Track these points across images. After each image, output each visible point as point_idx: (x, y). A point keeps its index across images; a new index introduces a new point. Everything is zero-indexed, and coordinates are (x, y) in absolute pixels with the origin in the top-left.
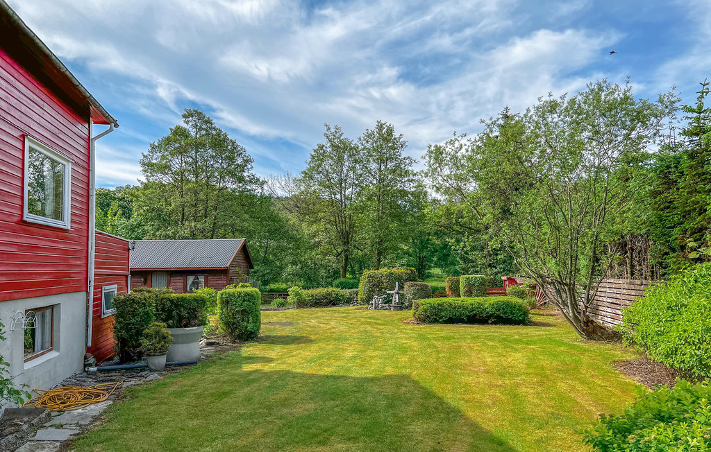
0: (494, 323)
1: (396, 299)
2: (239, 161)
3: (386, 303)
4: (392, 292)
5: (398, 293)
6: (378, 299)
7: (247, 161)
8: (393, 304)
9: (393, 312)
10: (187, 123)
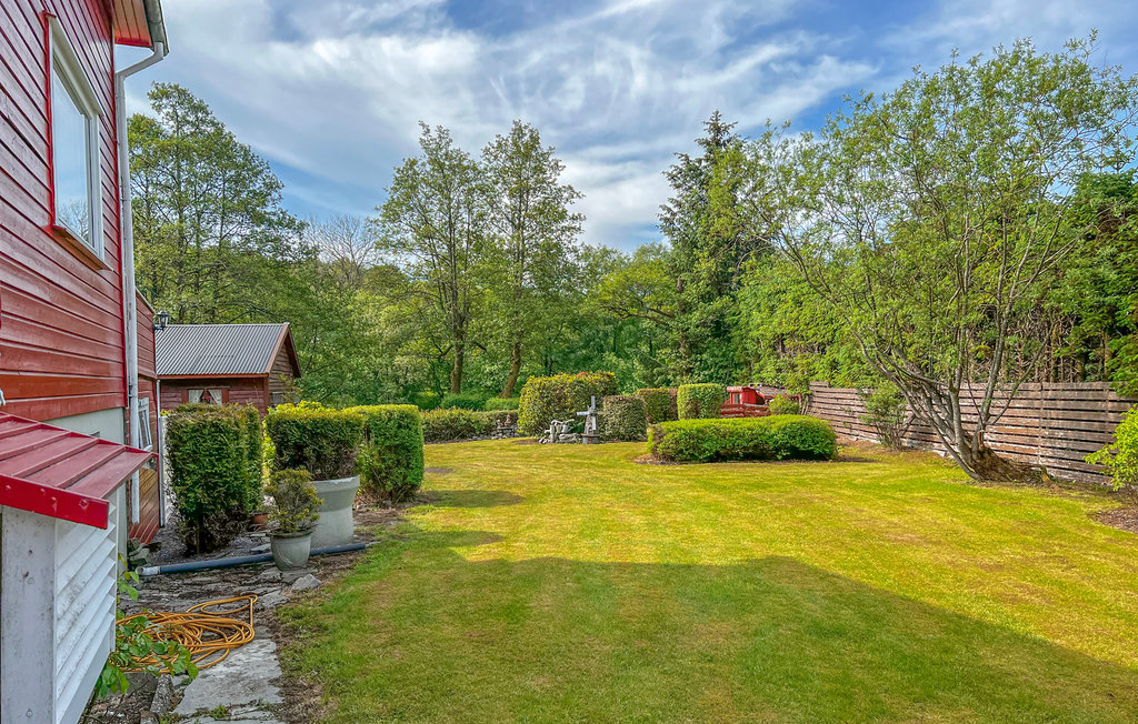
0: (786, 459)
1: (592, 424)
2: (258, 185)
3: (572, 432)
4: (585, 413)
5: (596, 415)
6: (559, 426)
7: (271, 186)
8: (587, 433)
9: (585, 448)
10: (159, 108)
